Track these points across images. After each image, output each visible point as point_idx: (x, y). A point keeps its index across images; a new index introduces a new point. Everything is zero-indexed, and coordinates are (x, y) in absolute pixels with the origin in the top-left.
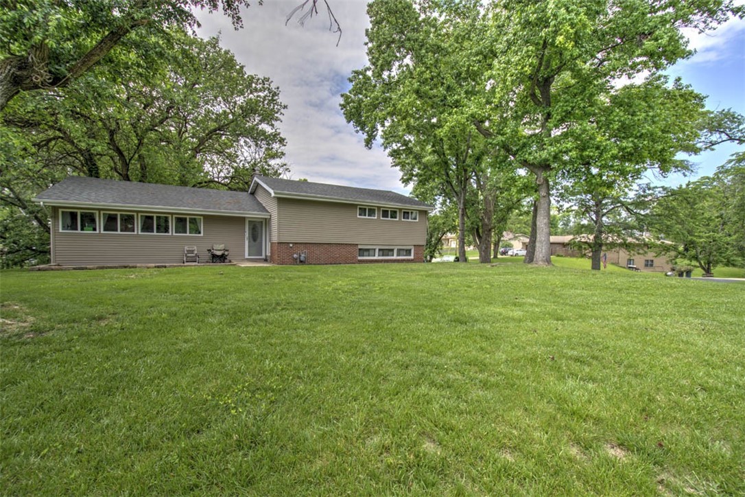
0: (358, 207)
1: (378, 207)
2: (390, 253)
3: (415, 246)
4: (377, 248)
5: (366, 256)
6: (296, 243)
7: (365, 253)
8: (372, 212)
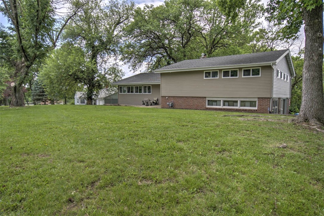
0: (205, 72)
1: (219, 70)
2: (235, 104)
3: (258, 98)
4: (222, 100)
5: (215, 105)
6: (170, 97)
7: (214, 103)
8: (215, 74)
